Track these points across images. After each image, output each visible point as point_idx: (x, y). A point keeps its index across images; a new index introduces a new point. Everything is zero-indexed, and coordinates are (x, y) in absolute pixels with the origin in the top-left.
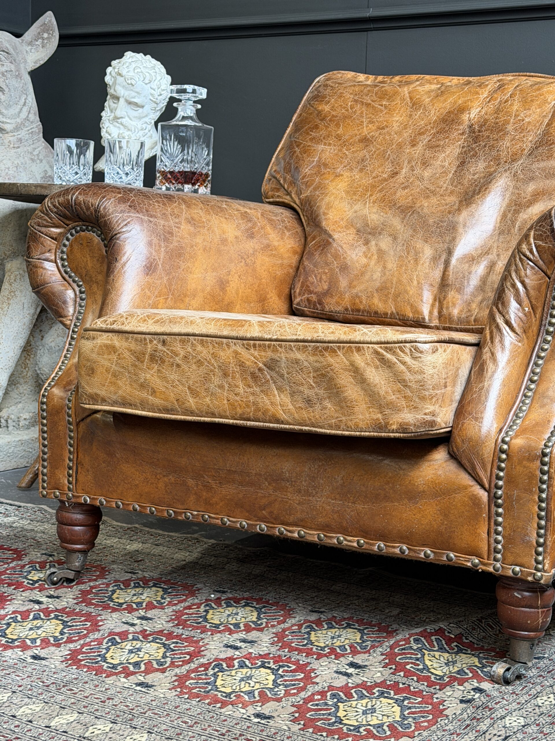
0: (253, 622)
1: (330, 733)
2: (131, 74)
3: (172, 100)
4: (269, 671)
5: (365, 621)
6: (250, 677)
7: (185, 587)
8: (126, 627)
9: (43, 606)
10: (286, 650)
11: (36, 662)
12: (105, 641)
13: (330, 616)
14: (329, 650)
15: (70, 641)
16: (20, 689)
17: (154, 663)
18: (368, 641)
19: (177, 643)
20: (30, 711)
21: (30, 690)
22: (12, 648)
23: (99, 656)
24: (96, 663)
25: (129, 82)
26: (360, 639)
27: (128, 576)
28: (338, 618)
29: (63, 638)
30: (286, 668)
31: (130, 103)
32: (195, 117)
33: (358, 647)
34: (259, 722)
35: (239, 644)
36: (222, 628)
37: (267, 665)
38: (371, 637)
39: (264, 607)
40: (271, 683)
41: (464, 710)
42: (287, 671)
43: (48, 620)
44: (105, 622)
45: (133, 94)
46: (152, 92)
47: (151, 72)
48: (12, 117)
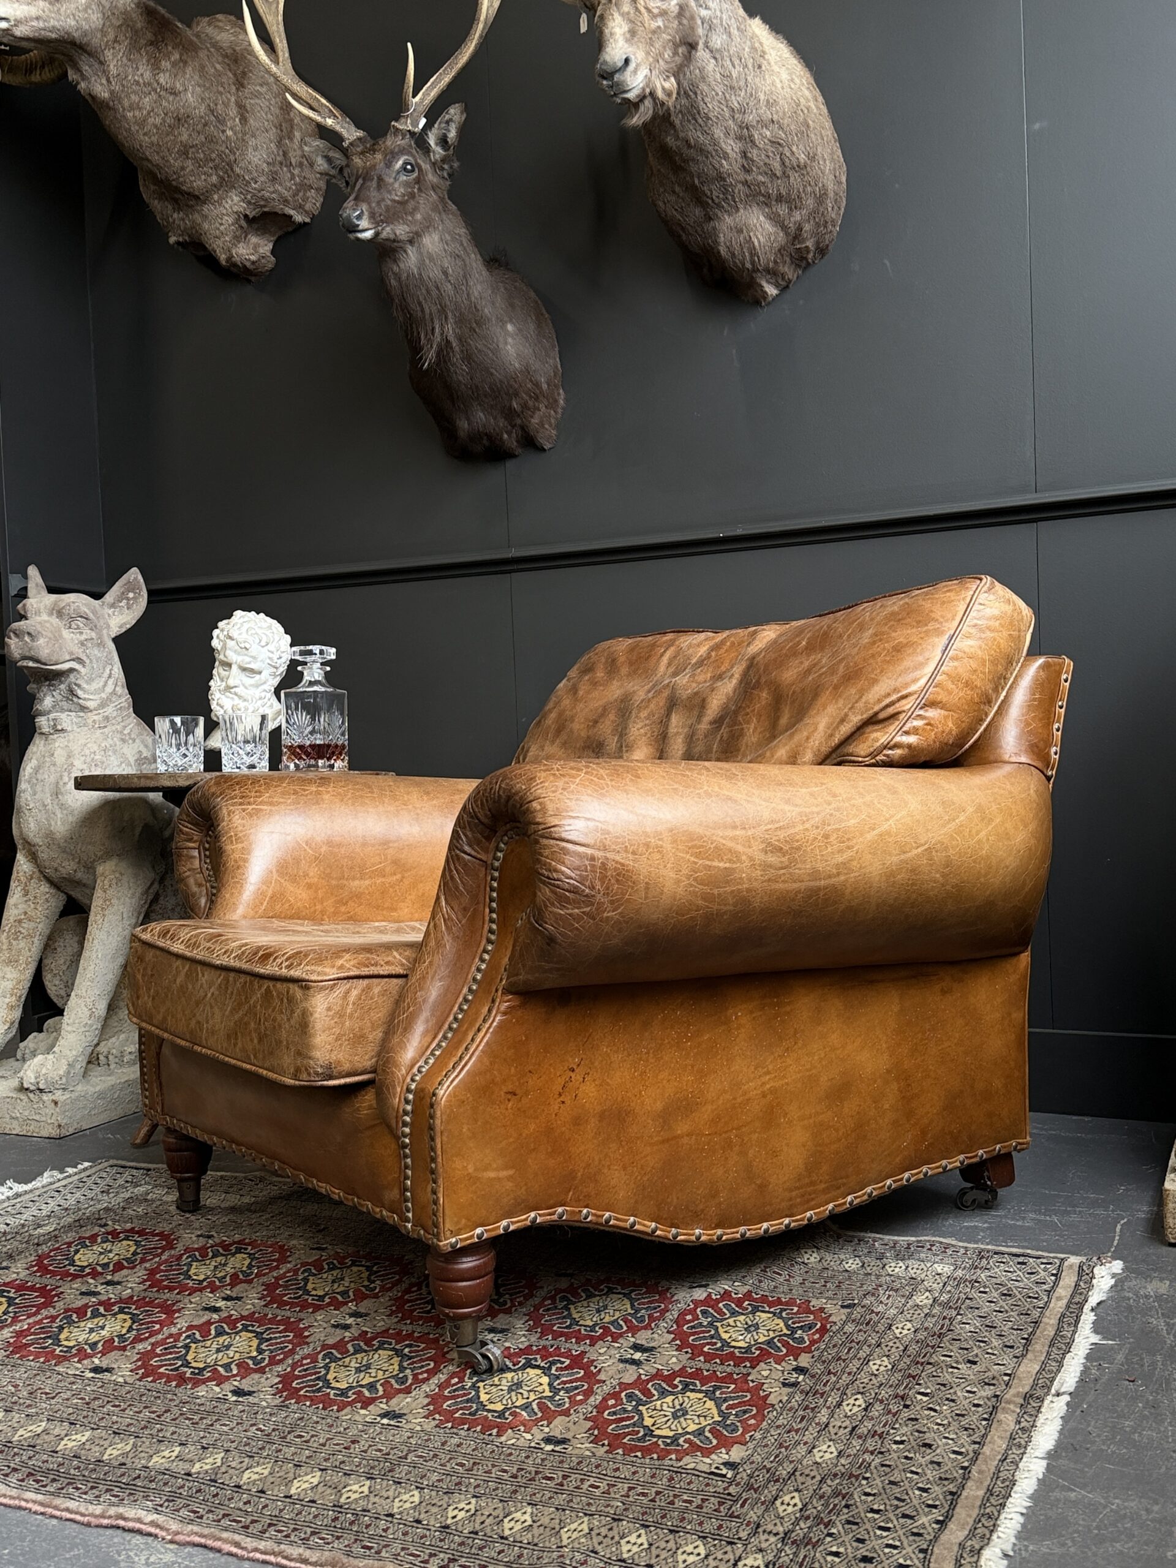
1: (647, 1451)
2: (244, 636)
4: (539, 1372)
5: (627, 1281)
6: (519, 1385)
9: (224, 1315)
11: (240, 1399)
12: (320, 1356)
13: (583, 1280)
14: (601, 1330)
15: (273, 1362)
16: (234, 1445)
17: (393, 1381)
18: (641, 1310)
19: (411, 1346)
20: (256, 1477)
21: (247, 1444)
22: (204, 1382)
23: (318, 1379)
24: (319, 1390)
25: (242, 645)
26: (632, 1308)
28: (594, 1282)
29: (264, 1359)
30: (559, 1365)
31: (244, 669)
33: (634, 1321)
34: (553, 1451)
37: (533, 1363)
38: (643, 1304)
40: (547, 1388)
41: (791, 1396)
42: (561, 1369)
43: (237, 1333)
44: (312, 1330)
45: (247, 659)
46: (271, 655)
47: (268, 633)
48: (96, 692)
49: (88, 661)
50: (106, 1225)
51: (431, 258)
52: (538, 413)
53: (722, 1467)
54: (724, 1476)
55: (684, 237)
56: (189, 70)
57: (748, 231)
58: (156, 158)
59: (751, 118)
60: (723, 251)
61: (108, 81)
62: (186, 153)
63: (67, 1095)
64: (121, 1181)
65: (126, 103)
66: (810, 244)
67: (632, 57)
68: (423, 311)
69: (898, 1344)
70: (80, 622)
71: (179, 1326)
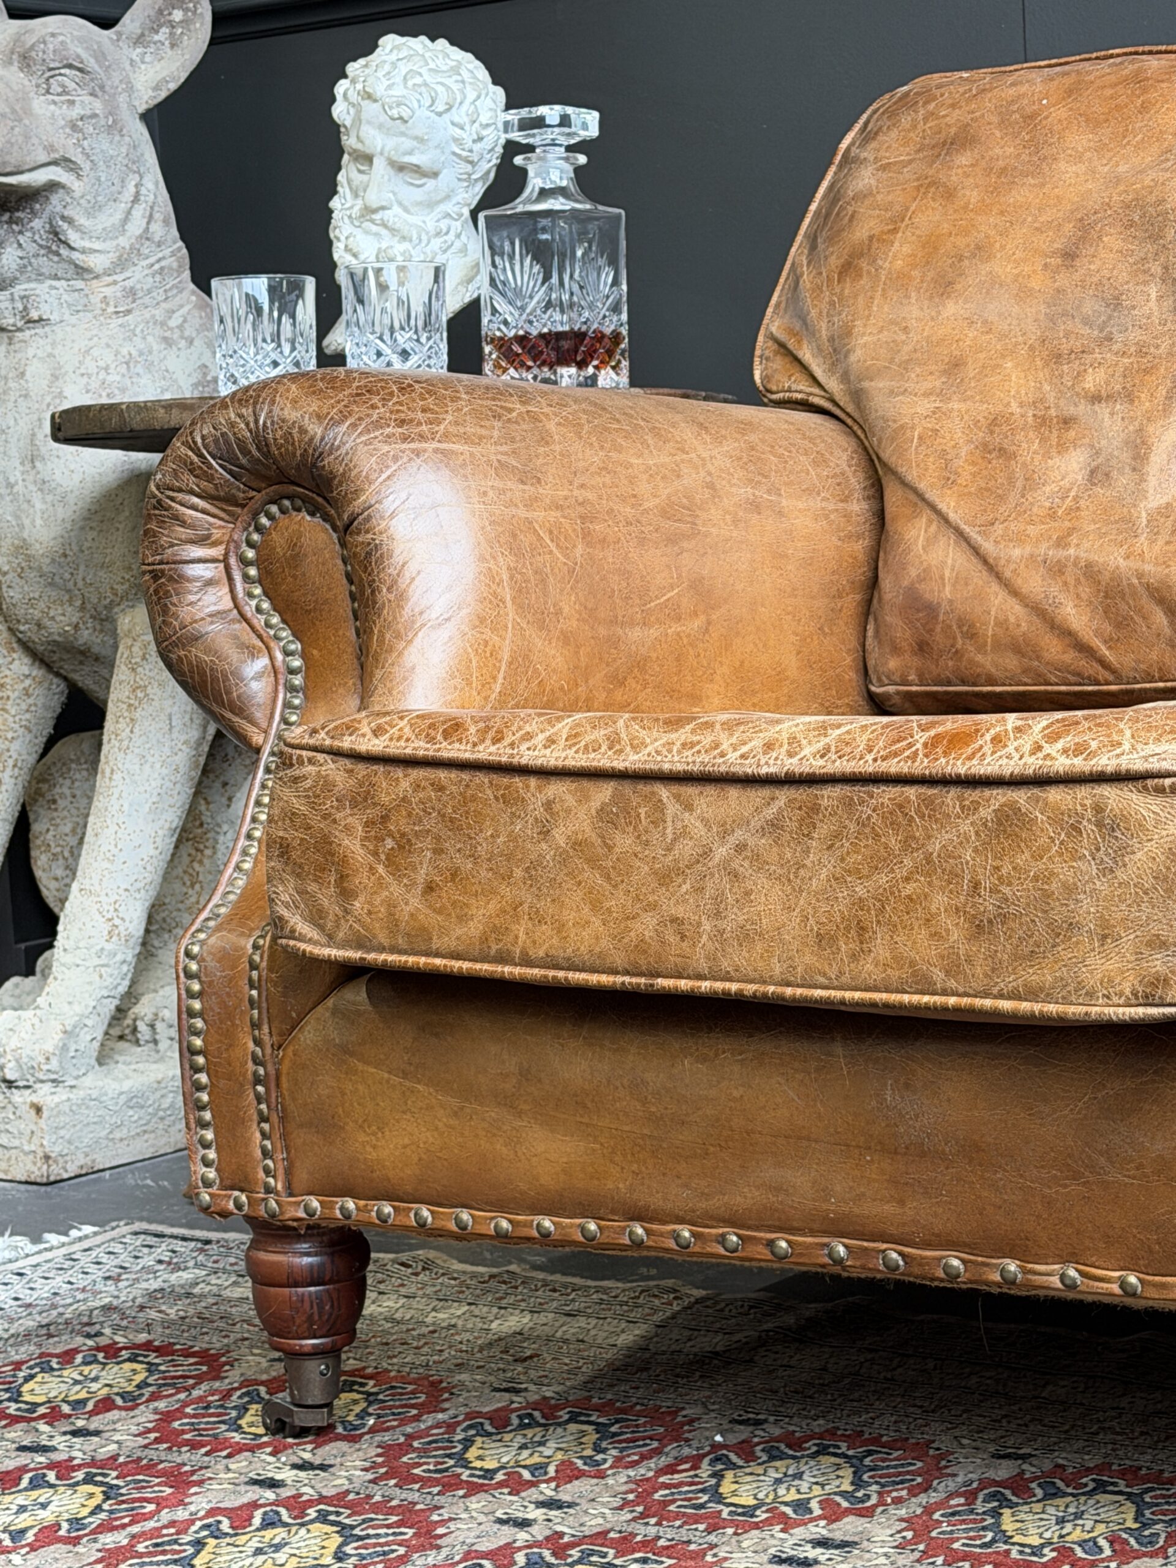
0: (843, 1494)
2: (398, 91)
3: (512, 148)
5: (1144, 1472)
7: (655, 1416)
8: (507, 1534)
9: (285, 1493)
10: (939, 1562)
13: (1047, 1466)
14: (1054, 1554)
18: (1156, 1522)
25: (395, 113)
26: (1136, 1520)
28: (1071, 1470)
31: (401, 168)
33: (1132, 1541)
35: (811, 1553)
36: (762, 1515)
38: (1164, 1513)
39: (870, 1453)
43: (302, 1525)
45: (408, 144)
46: (458, 133)
47: (450, 82)
48: (106, 235)
49: (86, 166)
63: (63, 1094)
64: (148, 1261)
70: (69, 78)
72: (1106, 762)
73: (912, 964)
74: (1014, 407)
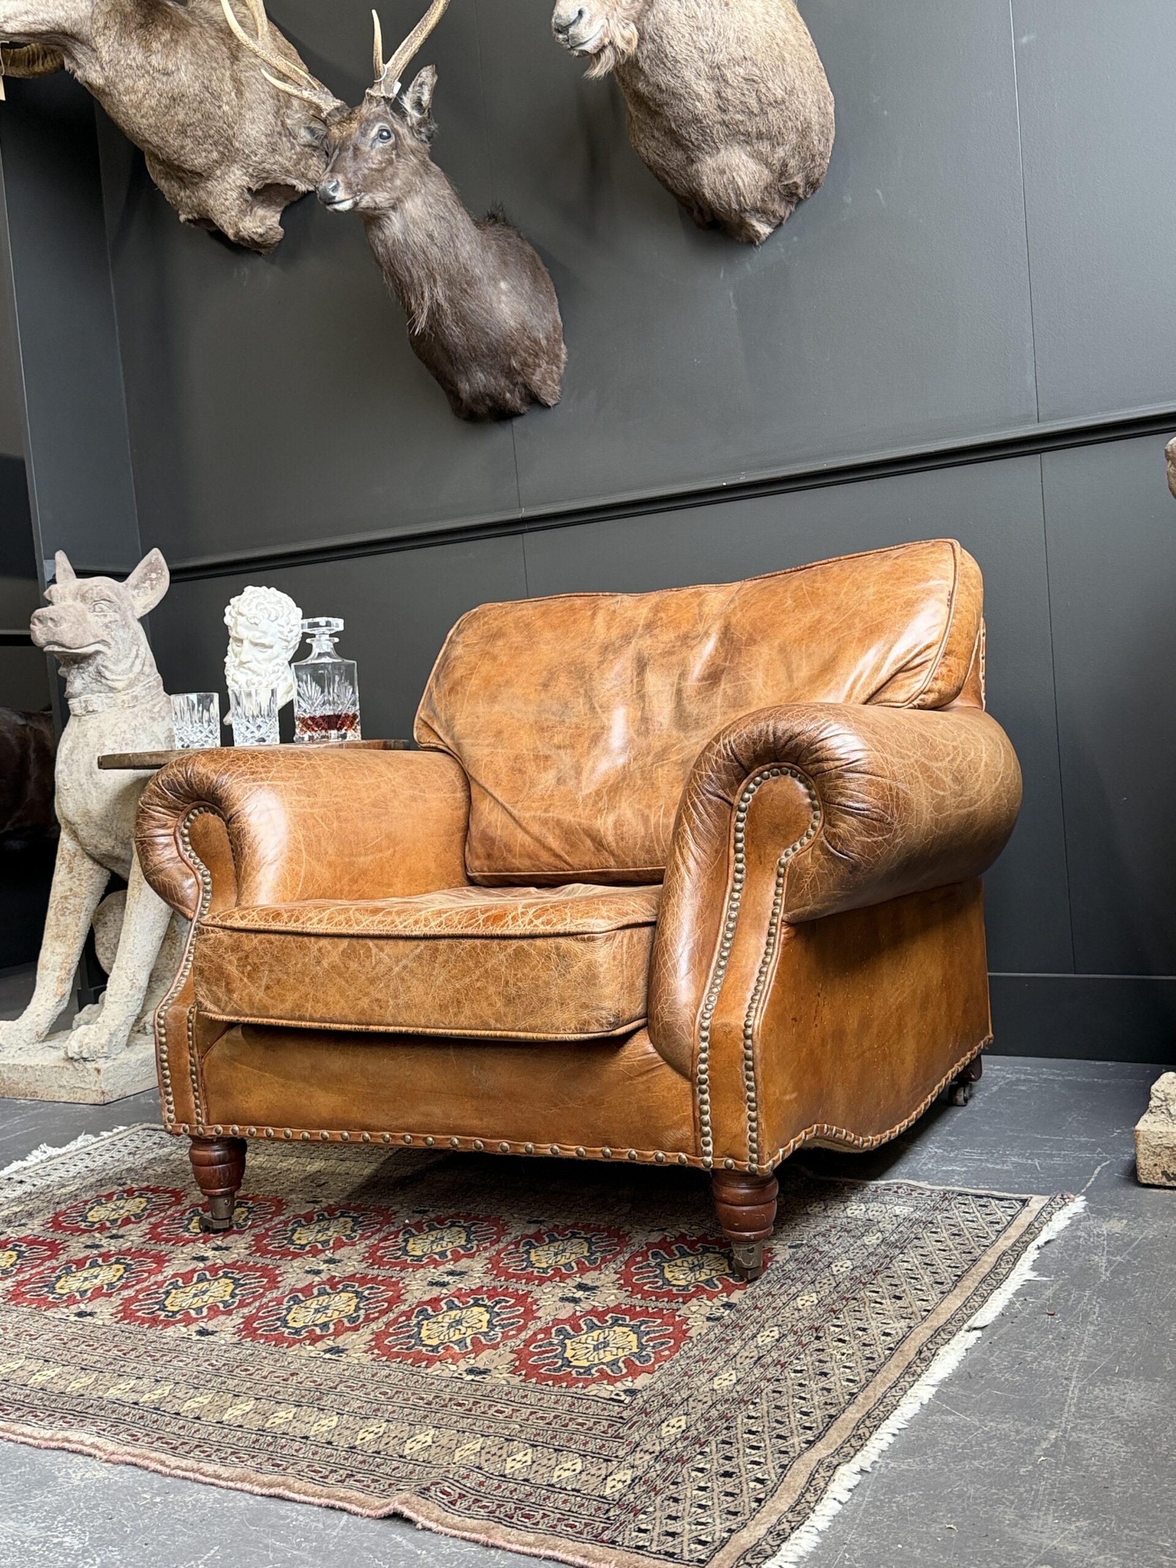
0: (461, 1246)
1: (557, 1380)
2: (254, 611)
3: (305, 636)
4: (483, 1309)
5: (592, 1227)
6: (459, 1322)
7: (379, 1211)
8: (310, 1278)
9: (209, 1263)
10: (503, 1279)
11: (203, 1338)
12: (286, 1299)
13: (551, 1226)
14: (552, 1272)
15: (242, 1304)
16: (184, 1378)
17: (345, 1320)
18: (597, 1252)
19: (372, 1288)
20: (197, 1406)
21: (197, 1377)
22: (174, 1323)
23: (278, 1319)
24: (275, 1330)
25: (252, 621)
26: (588, 1251)
27: (309, 1208)
28: (561, 1228)
29: (234, 1302)
30: (503, 1304)
31: (256, 645)
32: (333, 653)
33: (586, 1262)
34: (472, 1380)
35: (447, 1279)
36: (425, 1260)
37: (480, 1302)
38: (601, 1247)
39: (474, 1224)
40: (485, 1324)
41: (711, 1329)
42: (506, 1307)
43: (216, 1280)
44: (285, 1276)
45: (258, 634)
46: (281, 629)
47: (277, 607)
48: (123, 673)
49: (113, 643)
50: (125, 1184)
51: (415, 223)
52: (538, 370)
53: (621, 1393)
54: (622, 1402)
55: (670, 182)
56: (181, 49)
57: (731, 172)
58: (155, 139)
59: (720, 58)
60: (708, 193)
61: (102, 68)
62: (184, 132)
63: (110, 1063)
64: (149, 1144)
65: (121, 87)
66: (798, 179)
67: (586, 9)
68: (411, 276)
69: (832, 1281)
70: (104, 605)
71: (165, 1274)
72: (560, 928)
73: (481, 1017)
74: (525, 751)
